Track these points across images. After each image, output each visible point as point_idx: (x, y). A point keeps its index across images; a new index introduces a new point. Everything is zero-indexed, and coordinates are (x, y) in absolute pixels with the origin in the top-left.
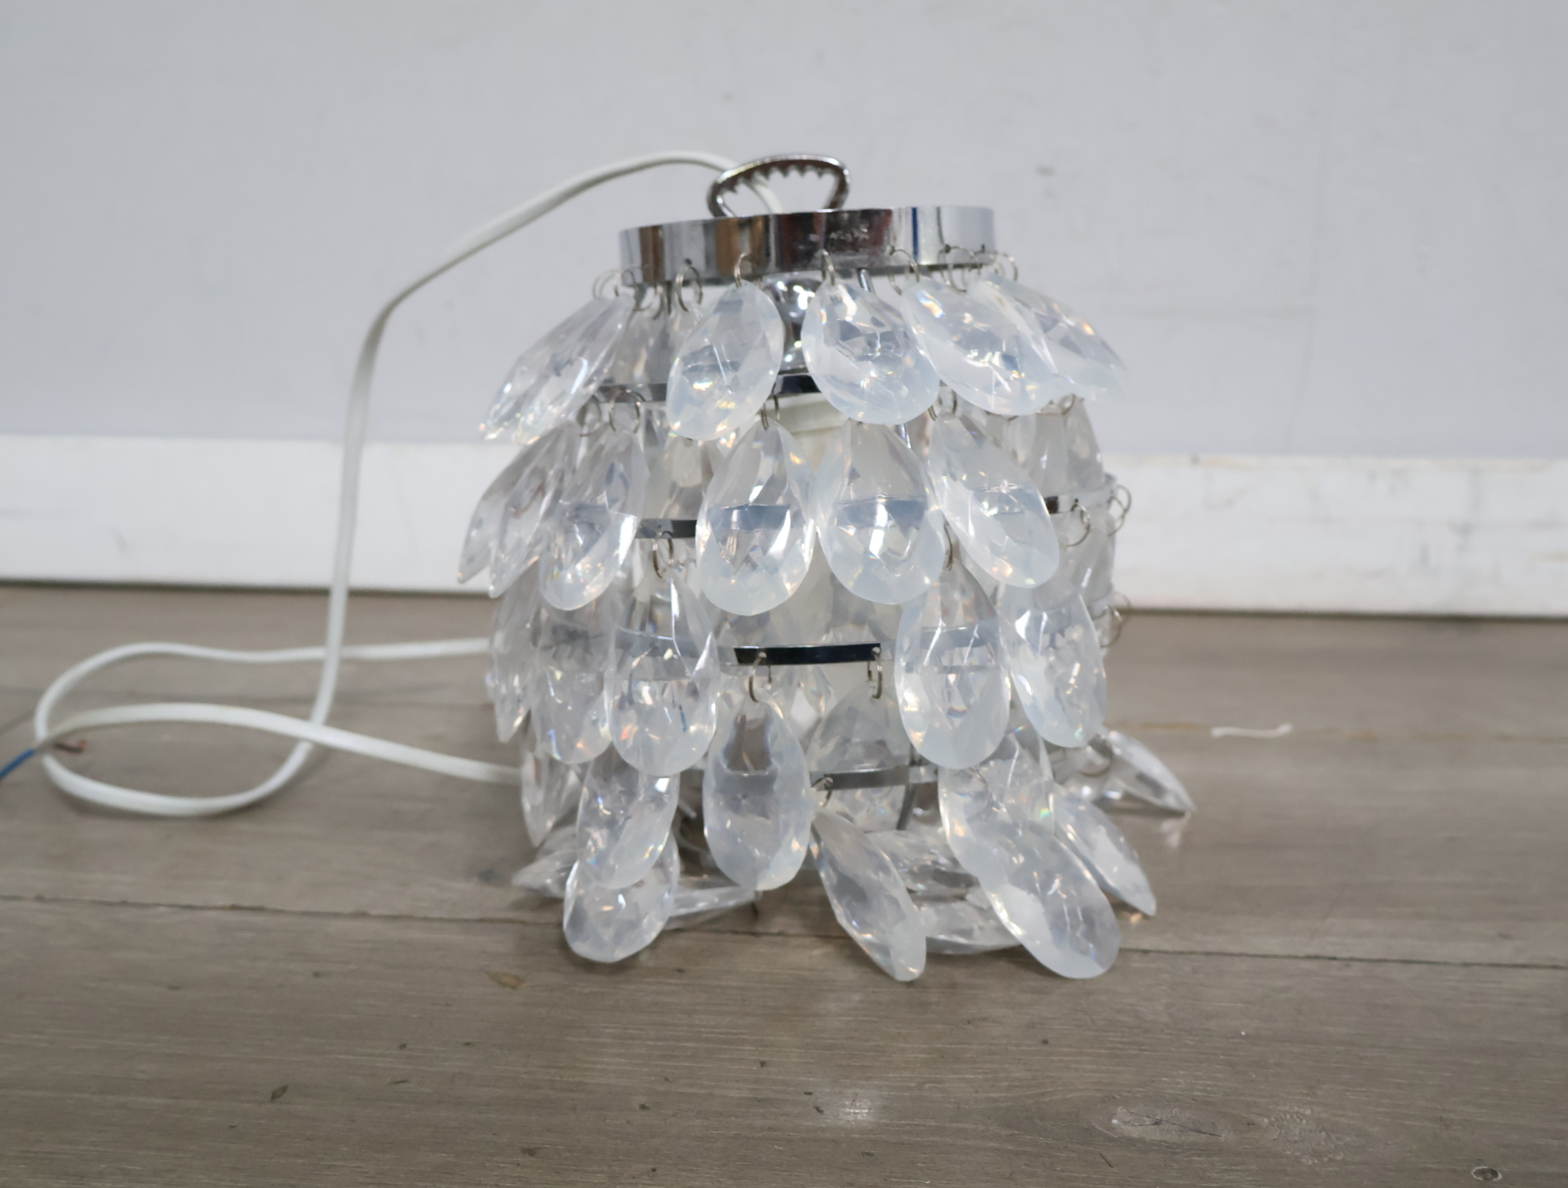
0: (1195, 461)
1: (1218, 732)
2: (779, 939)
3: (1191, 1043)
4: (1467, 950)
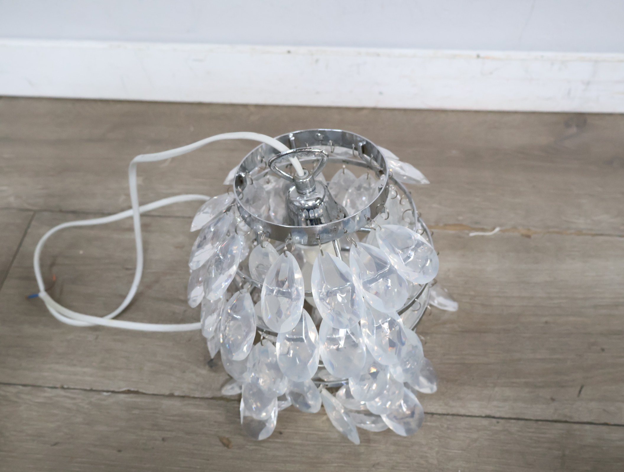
0: (478, 57)
1: (472, 234)
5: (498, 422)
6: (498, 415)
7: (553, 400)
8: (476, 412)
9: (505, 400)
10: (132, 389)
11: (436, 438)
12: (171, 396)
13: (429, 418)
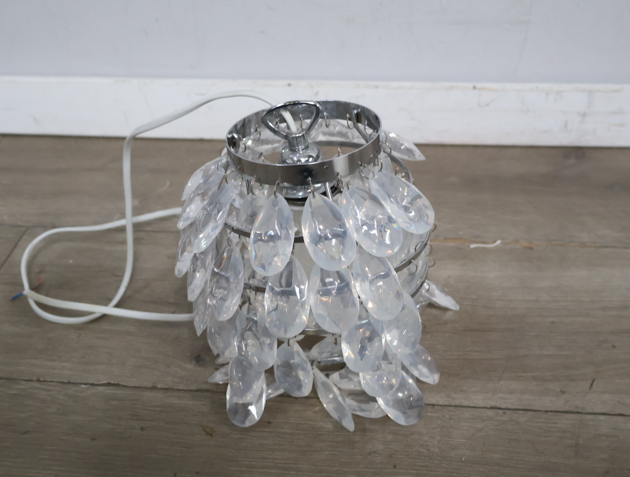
0: (474, 88)
1: (473, 246)
4: (548, 402)
5: (504, 413)
6: (504, 406)
7: (563, 392)
8: (481, 404)
9: (512, 392)
10: (112, 382)
11: (437, 428)
12: (154, 388)
13: (430, 409)
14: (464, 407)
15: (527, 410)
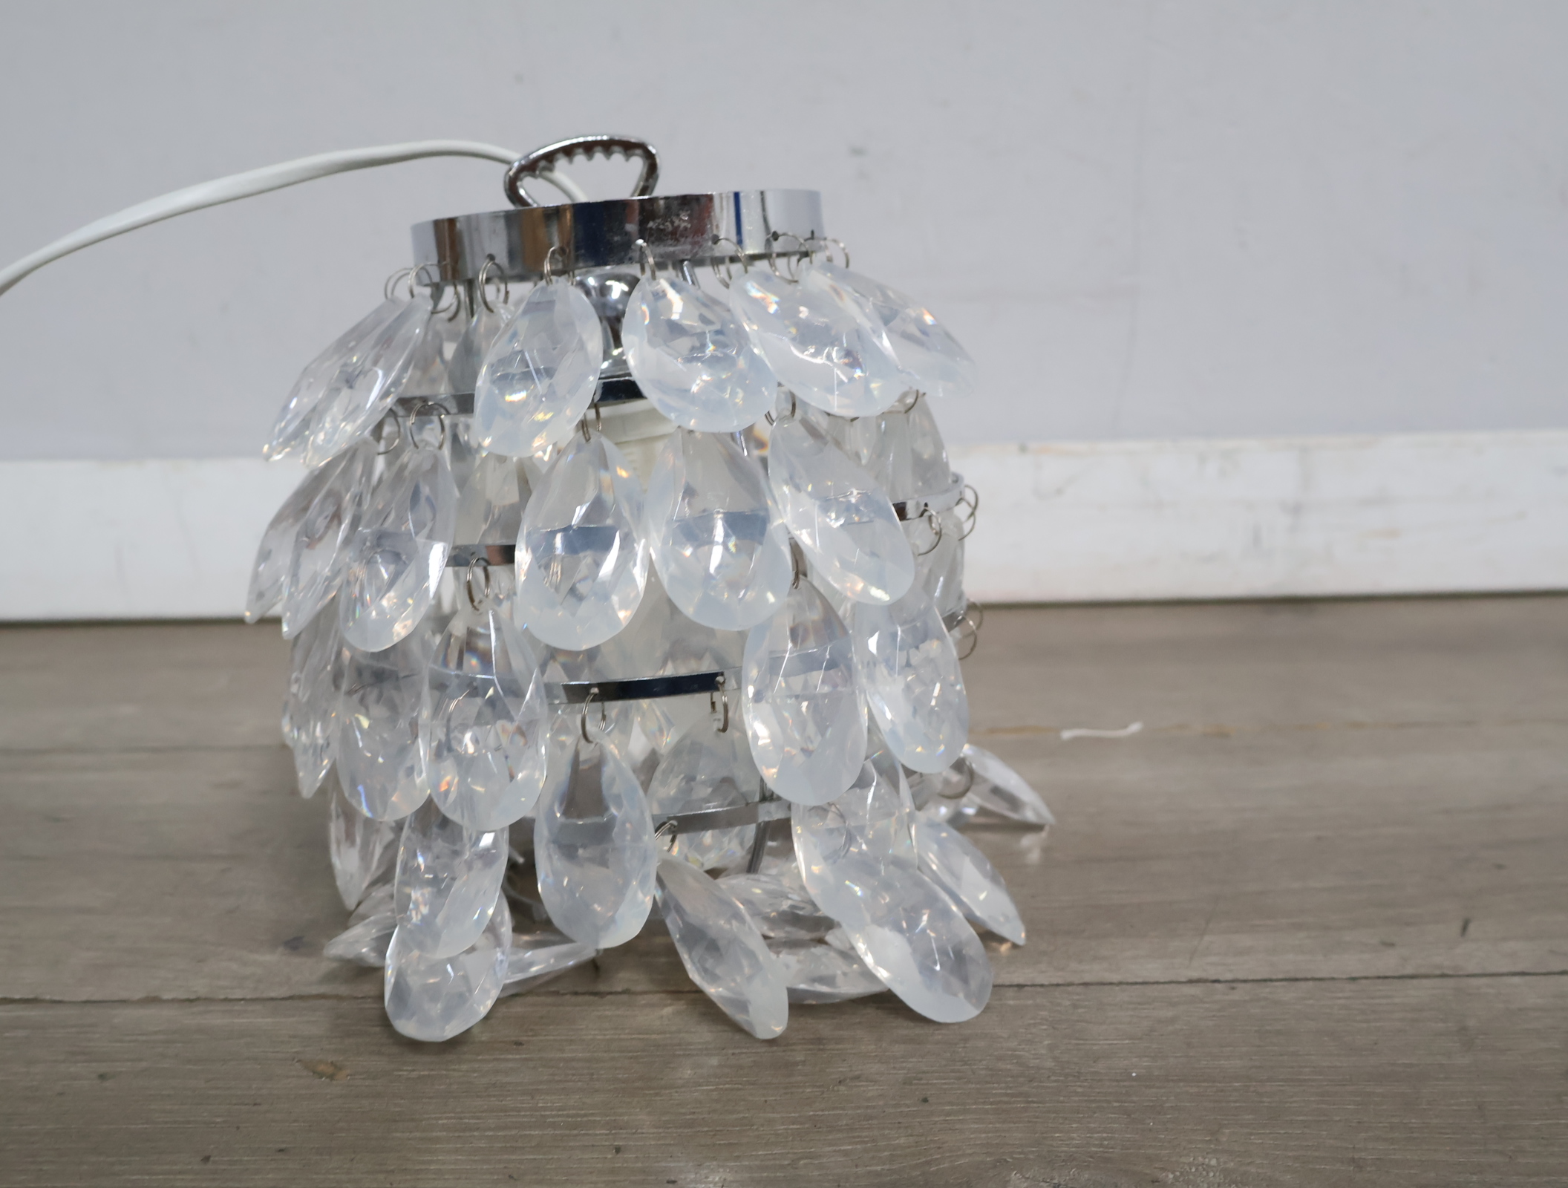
0: (1023, 449)
1: (1067, 735)
2: (624, 997)
3: (1080, 1090)
4: (1352, 963)
5: (1233, 988)
6: (1229, 976)
7: (1388, 945)
8: (1157, 976)
9: (1242, 953)
11: (1040, 1024)
12: (153, 1000)
13: (1010, 993)
14: (1111, 984)
15: (1296, 980)
